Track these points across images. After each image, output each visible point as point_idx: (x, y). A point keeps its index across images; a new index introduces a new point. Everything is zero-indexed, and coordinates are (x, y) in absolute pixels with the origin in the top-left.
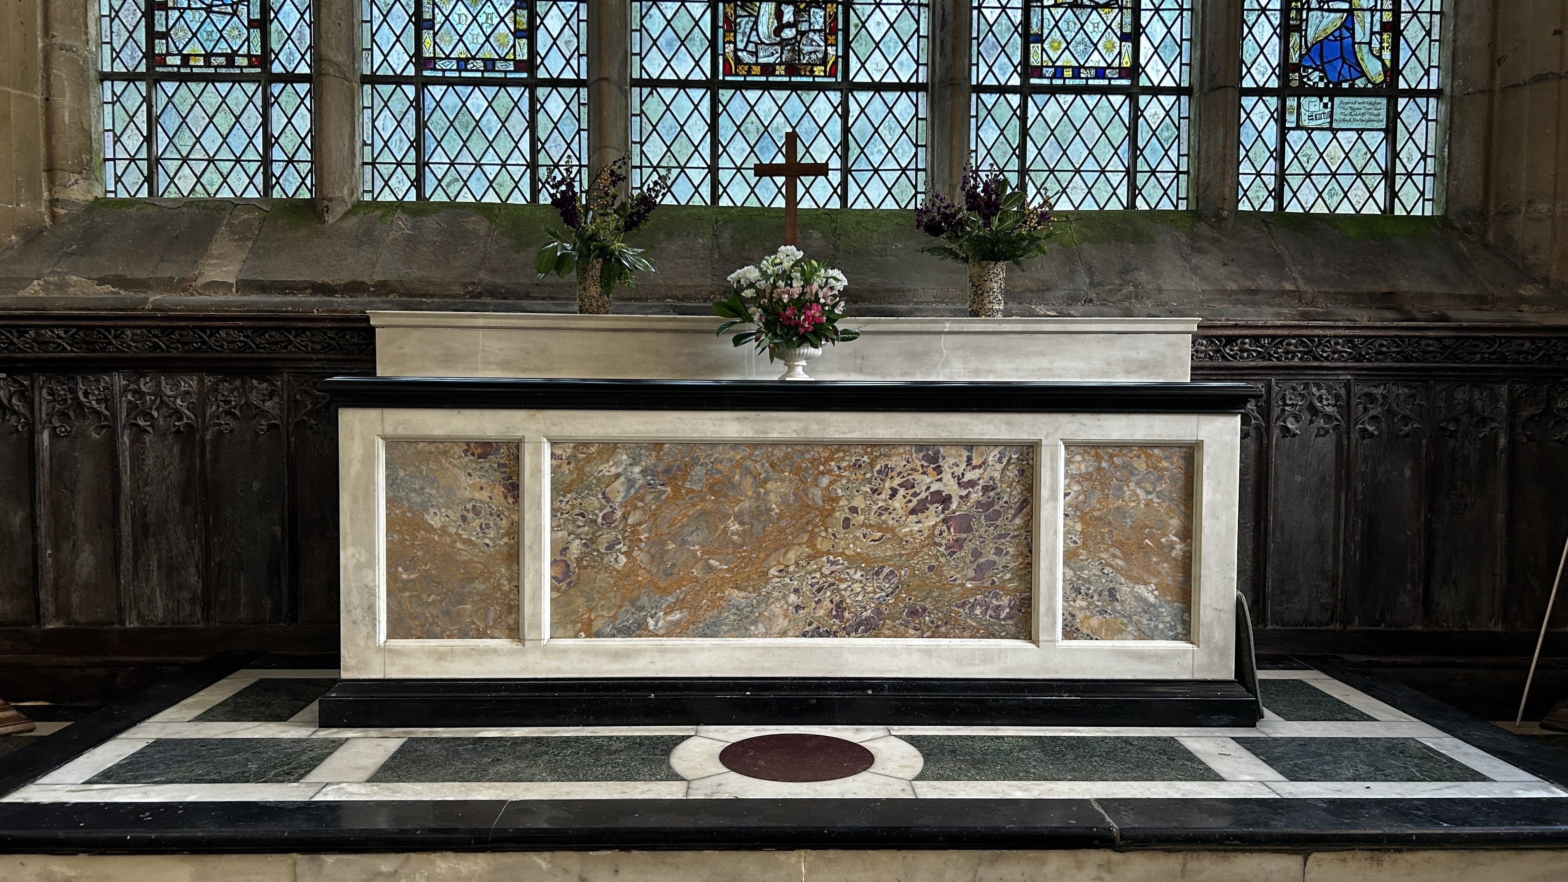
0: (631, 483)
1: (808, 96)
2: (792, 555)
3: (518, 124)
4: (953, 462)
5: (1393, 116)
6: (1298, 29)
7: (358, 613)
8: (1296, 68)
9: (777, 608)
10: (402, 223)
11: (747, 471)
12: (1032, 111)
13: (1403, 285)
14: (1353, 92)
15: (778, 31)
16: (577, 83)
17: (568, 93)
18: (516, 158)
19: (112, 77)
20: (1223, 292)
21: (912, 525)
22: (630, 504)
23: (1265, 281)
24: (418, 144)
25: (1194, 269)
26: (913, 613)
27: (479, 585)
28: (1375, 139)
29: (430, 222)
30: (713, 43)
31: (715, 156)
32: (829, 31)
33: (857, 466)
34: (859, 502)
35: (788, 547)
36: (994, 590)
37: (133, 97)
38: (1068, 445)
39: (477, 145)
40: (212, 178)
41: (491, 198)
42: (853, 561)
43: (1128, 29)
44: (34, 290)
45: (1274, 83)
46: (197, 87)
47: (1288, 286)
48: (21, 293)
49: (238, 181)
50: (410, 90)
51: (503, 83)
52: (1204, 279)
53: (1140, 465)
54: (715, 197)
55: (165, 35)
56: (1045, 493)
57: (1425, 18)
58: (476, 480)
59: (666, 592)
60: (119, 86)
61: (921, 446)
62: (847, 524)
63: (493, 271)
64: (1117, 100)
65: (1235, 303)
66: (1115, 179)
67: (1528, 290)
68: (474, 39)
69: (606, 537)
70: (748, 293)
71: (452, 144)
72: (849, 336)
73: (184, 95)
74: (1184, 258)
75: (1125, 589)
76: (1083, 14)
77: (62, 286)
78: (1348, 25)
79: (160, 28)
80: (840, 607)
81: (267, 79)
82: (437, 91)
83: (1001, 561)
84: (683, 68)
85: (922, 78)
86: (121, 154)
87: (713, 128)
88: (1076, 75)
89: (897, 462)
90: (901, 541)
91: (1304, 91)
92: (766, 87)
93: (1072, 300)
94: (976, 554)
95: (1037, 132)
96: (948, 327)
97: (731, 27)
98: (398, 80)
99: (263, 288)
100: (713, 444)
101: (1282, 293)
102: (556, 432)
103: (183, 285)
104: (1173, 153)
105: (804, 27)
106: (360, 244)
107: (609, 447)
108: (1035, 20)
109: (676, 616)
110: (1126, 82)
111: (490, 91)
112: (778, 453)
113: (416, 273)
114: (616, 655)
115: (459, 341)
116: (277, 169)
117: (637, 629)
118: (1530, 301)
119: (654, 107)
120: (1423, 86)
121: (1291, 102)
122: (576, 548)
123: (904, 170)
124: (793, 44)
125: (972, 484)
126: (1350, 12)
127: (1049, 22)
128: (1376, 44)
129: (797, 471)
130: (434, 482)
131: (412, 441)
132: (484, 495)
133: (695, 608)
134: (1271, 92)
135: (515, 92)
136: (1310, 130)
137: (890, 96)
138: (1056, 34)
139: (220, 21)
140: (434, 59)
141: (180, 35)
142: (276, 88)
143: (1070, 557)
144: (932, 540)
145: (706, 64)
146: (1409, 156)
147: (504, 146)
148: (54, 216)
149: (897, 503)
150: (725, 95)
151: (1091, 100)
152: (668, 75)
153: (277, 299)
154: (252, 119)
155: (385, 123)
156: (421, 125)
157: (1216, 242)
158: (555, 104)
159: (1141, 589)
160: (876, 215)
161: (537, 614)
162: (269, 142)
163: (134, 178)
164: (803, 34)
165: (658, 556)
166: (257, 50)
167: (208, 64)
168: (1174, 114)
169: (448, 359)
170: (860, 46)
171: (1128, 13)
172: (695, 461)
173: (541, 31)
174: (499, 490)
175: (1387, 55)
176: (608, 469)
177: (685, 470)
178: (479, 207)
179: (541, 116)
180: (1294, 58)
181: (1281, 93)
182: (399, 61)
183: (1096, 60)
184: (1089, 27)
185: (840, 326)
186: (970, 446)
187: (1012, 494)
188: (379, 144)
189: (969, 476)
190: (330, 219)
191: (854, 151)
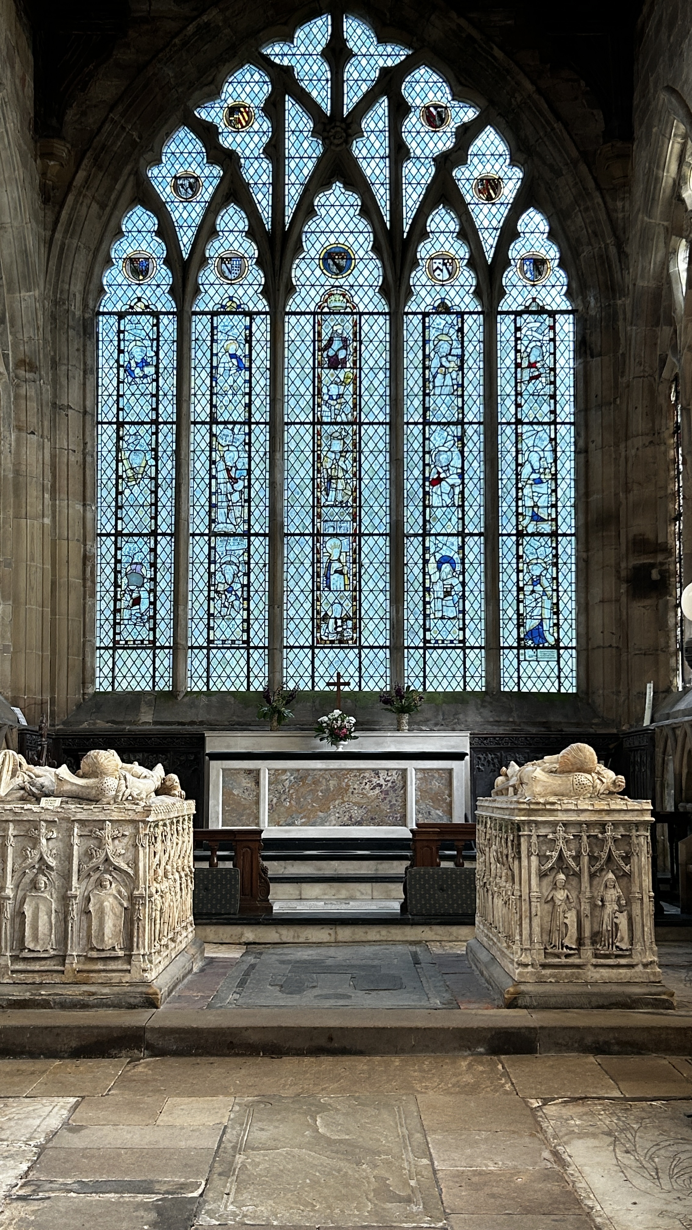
0: (290, 781)
1: (347, 651)
2: (337, 802)
3: (243, 662)
4: (383, 774)
5: (559, 656)
6: (523, 626)
7: (214, 819)
8: (523, 639)
9: (333, 818)
10: (204, 699)
11: (324, 778)
12: (428, 655)
13: (552, 719)
14: (544, 648)
15: (335, 629)
16: (264, 648)
17: (261, 651)
18: (242, 674)
19: (100, 648)
20: (488, 721)
21: (371, 793)
22: (290, 788)
23: (503, 718)
24: (208, 670)
25: (480, 713)
26: (372, 819)
27: (248, 811)
28: (553, 664)
29: (214, 699)
30: (313, 633)
31: (313, 672)
32: (354, 629)
33: (355, 776)
34: (356, 786)
35: (335, 800)
36: (396, 812)
37: (107, 655)
38: (416, 769)
39: (228, 670)
40: (134, 683)
41: (233, 689)
42: (355, 804)
43: (461, 626)
44: (85, 725)
45: (515, 645)
46: (129, 651)
47: (511, 720)
48: (81, 727)
49: (143, 684)
50: (205, 651)
51: (238, 648)
52: (482, 717)
53: (436, 775)
54: (313, 687)
55: (120, 634)
56: (409, 783)
57: (570, 621)
58: (247, 780)
59: (300, 813)
60: (102, 651)
61: (373, 770)
62: (352, 793)
63: (238, 716)
64: (458, 651)
65: (493, 725)
66: (459, 679)
67: (595, 721)
68: (228, 633)
69: (284, 797)
70: (324, 725)
71: (219, 670)
72: (356, 738)
73: (125, 654)
74: (477, 709)
75: (433, 812)
76: (445, 621)
77: (94, 724)
78: (541, 624)
79: (117, 631)
80: (351, 817)
81: (155, 648)
82: (214, 651)
83: (397, 804)
84: (302, 641)
85: (388, 644)
86: (102, 675)
87: (313, 662)
88: (443, 642)
89: (367, 775)
90: (368, 798)
91: (526, 647)
92: (331, 648)
93: (436, 724)
94: (390, 801)
95: (430, 663)
96: (389, 734)
97: (319, 627)
98: (201, 648)
99: (162, 723)
100: (314, 770)
101: (509, 722)
102: (270, 767)
103: (135, 723)
104: (479, 670)
105: (345, 627)
106: (191, 708)
107: (285, 771)
108: (427, 623)
109: (303, 820)
110: (461, 645)
111: (233, 651)
112: (333, 772)
113: (212, 718)
114: (286, 831)
115: (231, 741)
116: (157, 679)
117: (292, 824)
118: (595, 724)
119: (291, 656)
120: (570, 645)
121: (522, 651)
122: (275, 800)
123: (382, 677)
124: (341, 633)
125: (388, 781)
126: (542, 619)
127: (432, 625)
128: (551, 631)
129: (338, 777)
130: (235, 782)
131: (230, 770)
132: (249, 785)
133: (309, 818)
134: (514, 648)
135: (242, 651)
136: (529, 661)
137: (376, 651)
138: (435, 628)
139: (139, 628)
140: (214, 640)
141: (125, 634)
142: (157, 651)
143: (417, 802)
144: (377, 797)
145: (310, 640)
146: (566, 670)
147: (238, 670)
148: (84, 699)
149: (367, 787)
150: (316, 651)
151: (449, 651)
152: (297, 644)
153: (168, 727)
154: (149, 662)
155: (196, 663)
156: (209, 663)
157: (491, 703)
158: (256, 655)
159: (437, 811)
160: (372, 693)
161: (264, 819)
162: (155, 669)
163: (106, 684)
164: (344, 629)
165: (298, 802)
166: (151, 638)
167: (134, 644)
168: (479, 656)
169: (228, 747)
170: (365, 633)
171: (461, 621)
172: (309, 775)
173: (251, 630)
174: (254, 784)
175: (556, 635)
176: (284, 777)
177: (306, 777)
178: (229, 692)
179: (251, 659)
180: (522, 636)
181: (518, 648)
182: (201, 641)
183: (450, 638)
184: (447, 626)
185: (353, 735)
186: (388, 770)
187: (400, 784)
188: (193, 670)
189: (388, 778)
190: (179, 698)
191: (363, 670)
